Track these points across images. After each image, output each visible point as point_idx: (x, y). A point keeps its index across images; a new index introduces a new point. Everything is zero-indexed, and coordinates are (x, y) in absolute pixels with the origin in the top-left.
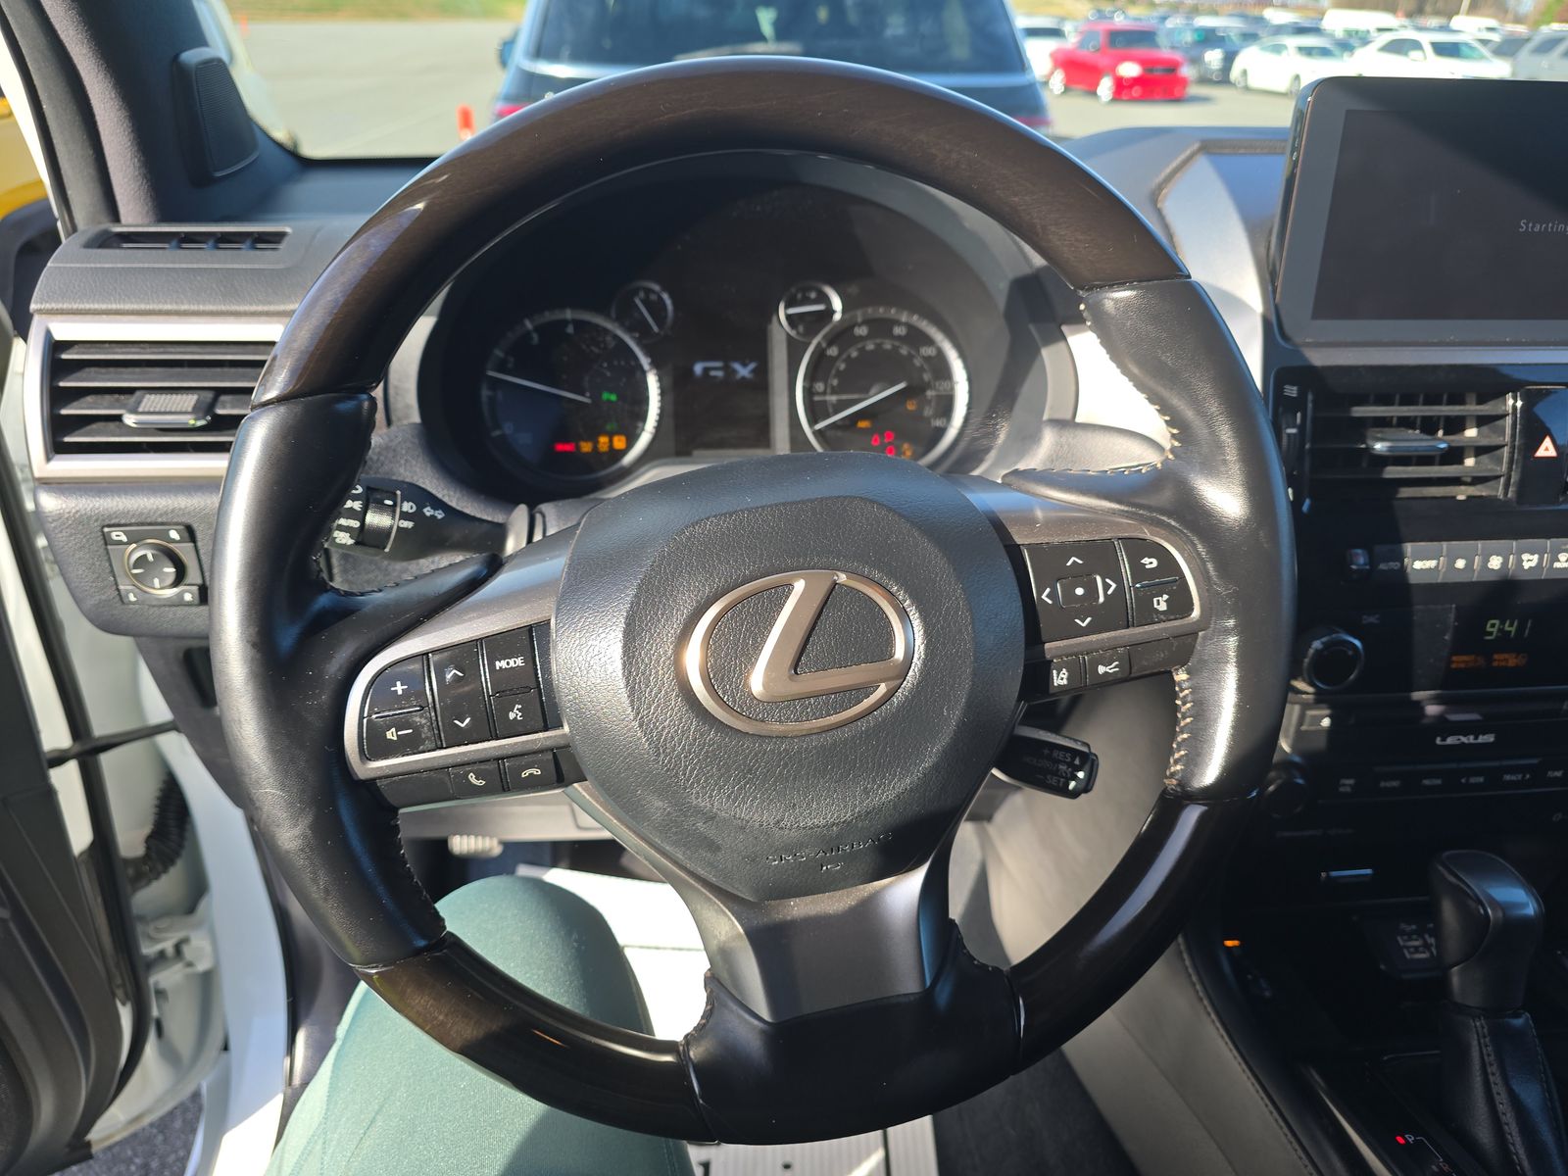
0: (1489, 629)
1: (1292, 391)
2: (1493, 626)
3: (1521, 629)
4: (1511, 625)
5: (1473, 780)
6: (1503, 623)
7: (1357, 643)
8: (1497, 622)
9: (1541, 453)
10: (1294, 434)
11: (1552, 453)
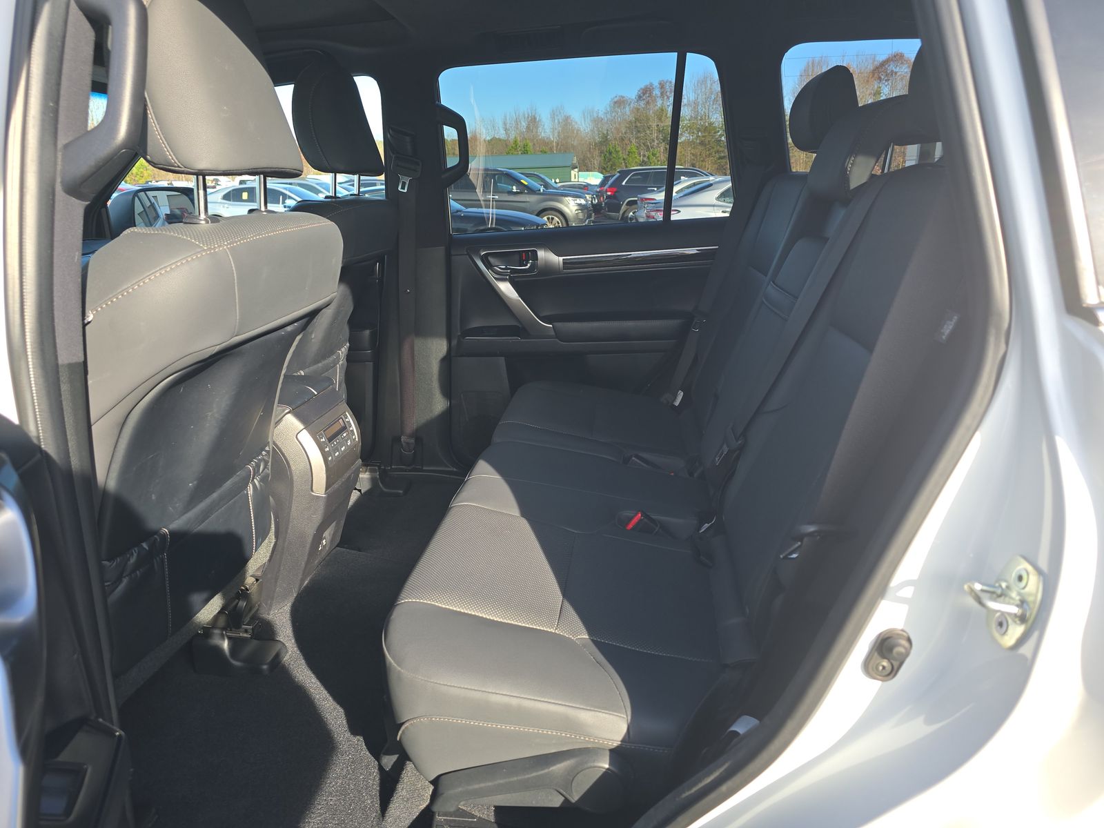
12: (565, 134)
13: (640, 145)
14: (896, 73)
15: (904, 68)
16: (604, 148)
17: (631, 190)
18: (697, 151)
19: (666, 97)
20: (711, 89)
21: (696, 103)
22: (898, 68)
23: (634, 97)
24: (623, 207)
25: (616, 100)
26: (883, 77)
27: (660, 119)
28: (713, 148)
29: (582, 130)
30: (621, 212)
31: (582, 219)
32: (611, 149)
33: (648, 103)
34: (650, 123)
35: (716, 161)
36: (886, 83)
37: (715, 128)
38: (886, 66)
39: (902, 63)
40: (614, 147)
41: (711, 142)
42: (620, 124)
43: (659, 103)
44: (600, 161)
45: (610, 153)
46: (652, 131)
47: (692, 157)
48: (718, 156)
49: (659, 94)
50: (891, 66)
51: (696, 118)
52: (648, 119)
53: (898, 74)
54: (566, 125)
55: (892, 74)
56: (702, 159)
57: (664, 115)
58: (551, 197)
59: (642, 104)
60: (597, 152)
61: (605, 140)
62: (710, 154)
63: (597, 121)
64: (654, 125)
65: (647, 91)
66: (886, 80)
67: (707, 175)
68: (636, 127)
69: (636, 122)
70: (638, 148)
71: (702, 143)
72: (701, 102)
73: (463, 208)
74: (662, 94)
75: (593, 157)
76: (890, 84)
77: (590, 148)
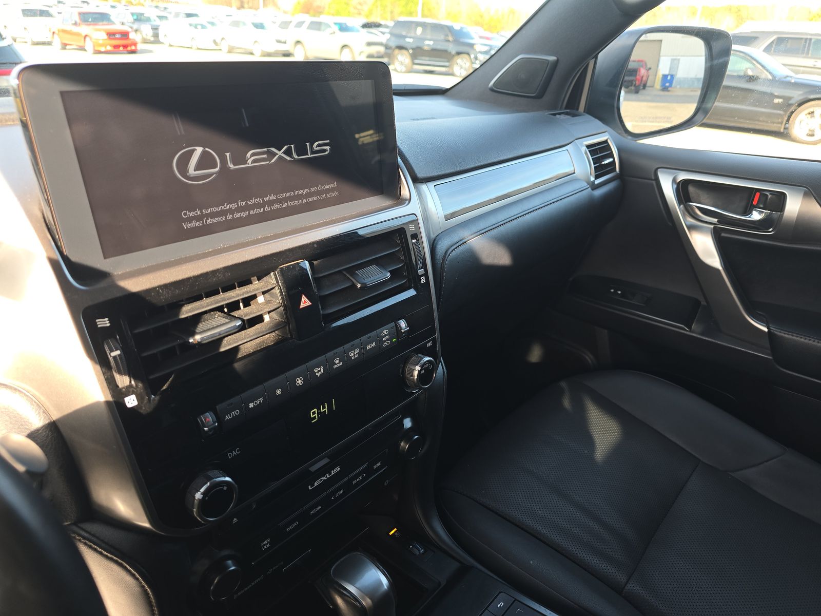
0: (312, 416)
1: (104, 323)
2: (314, 413)
3: (330, 408)
4: (324, 408)
5: (337, 495)
6: (319, 409)
7: (228, 479)
8: (316, 410)
9: (302, 305)
10: (119, 355)
11: (309, 303)
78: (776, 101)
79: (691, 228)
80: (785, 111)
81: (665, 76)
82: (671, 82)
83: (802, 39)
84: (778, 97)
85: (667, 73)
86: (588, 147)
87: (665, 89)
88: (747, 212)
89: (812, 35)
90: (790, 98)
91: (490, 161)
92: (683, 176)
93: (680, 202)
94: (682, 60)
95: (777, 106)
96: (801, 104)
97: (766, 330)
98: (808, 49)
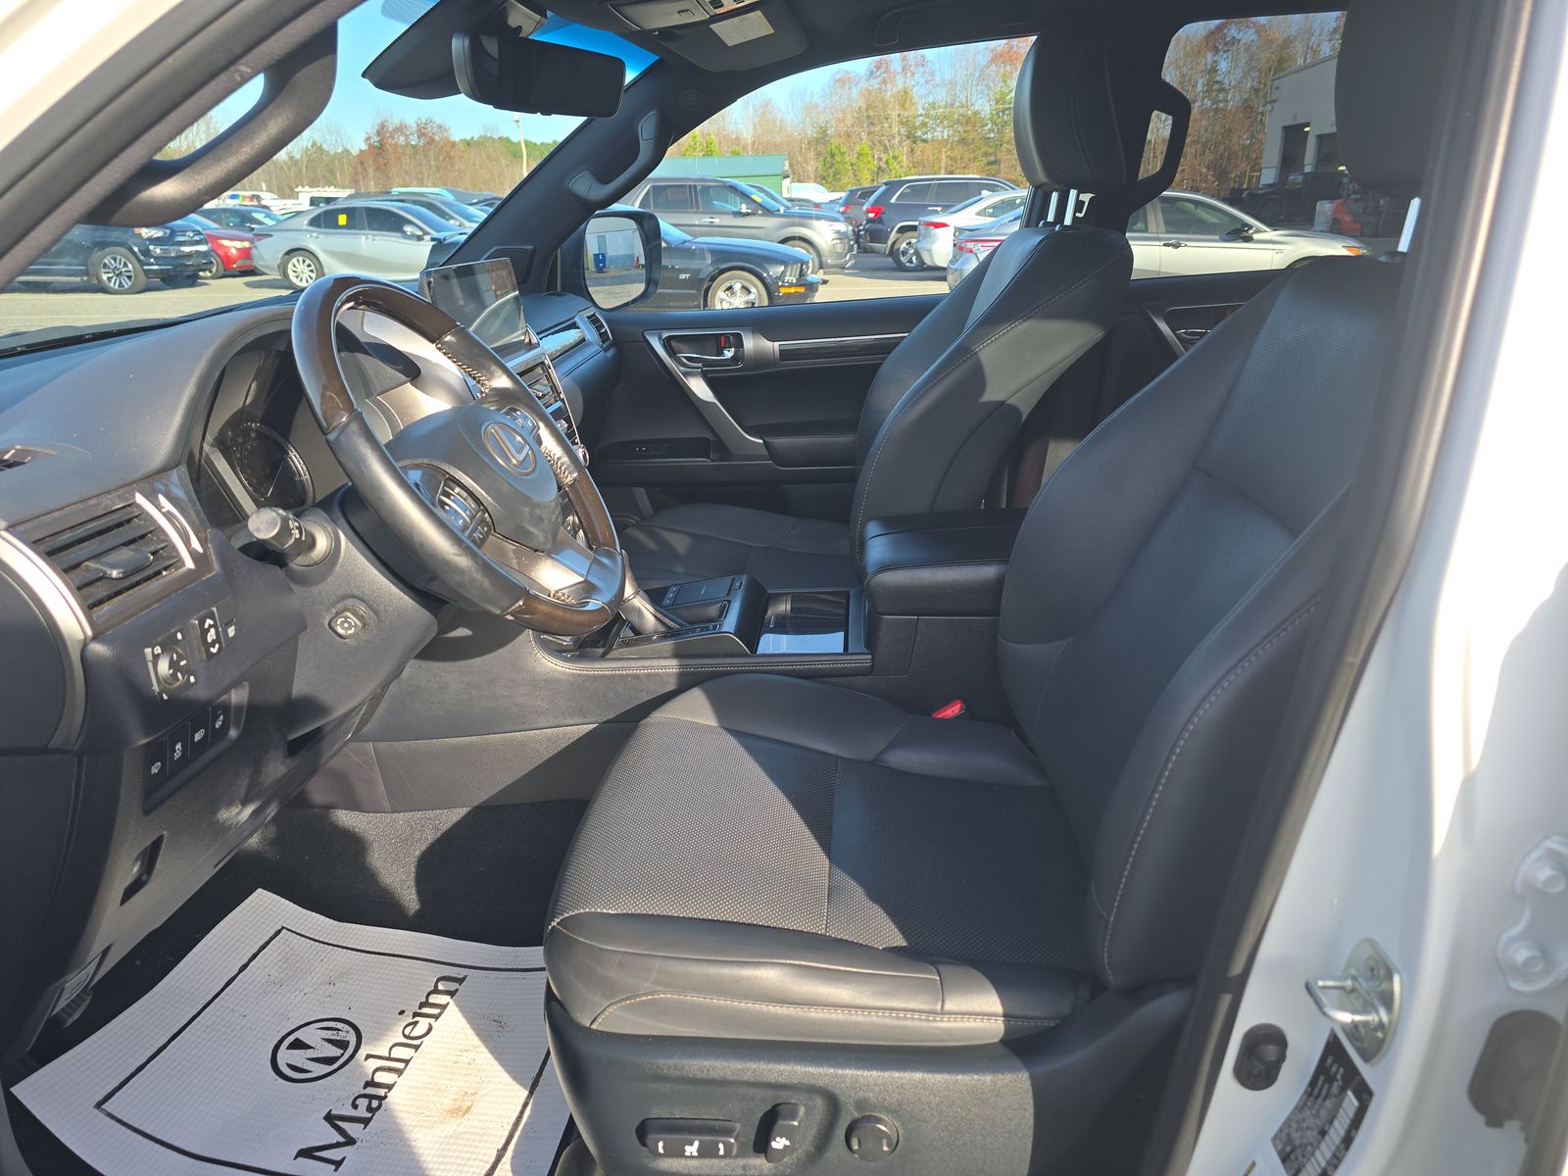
12: (765, 127)
13: (874, 144)
14: (1239, 41)
15: (1249, 33)
16: (821, 148)
17: (903, 209)
18: (957, 152)
19: (909, 74)
20: (973, 61)
21: (953, 83)
22: (1241, 34)
23: (863, 73)
24: (892, 236)
25: (838, 77)
26: (1220, 47)
27: (903, 106)
28: (980, 148)
29: (789, 120)
30: (890, 243)
31: (840, 254)
32: (834, 149)
33: (884, 82)
34: (889, 112)
35: (983, 168)
36: (1225, 56)
37: (982, 119)
38: (1225, 31)
39: (1248, 26)
40: (838, 147)
41: (976, 141)
42: (843, 112)
43: (900, 82)
44: (817, 168)
45: (833, 156)
46: (891, 123)
47: (950, 162)
48: (985, 161)
49: (899, 69)
50: (1233, 31)
51: (952, 105)
52: (885, 106)
53: (1242, 42)
54: (764, 113)
55: (1233, 43)
56: (963, 165)
57: (908, 100)
58: (797, 220)
59: (875, 83)
60: (812, 154)
61: (822, 138)
62: (975, 158)
63: (810, 108)
64: (894, 115)
65: (881, 64)
66: (1225, 52)
67: (1013, 189)
68: (868, 117)
69: (867, 110)
70: (872, 148)
71: (963, 142)
72: (960, 81)
73: (689, 238)
74: (904, 69)
75: (806, 161)
76: (1230, 57)
77: (801, 148)
78: (683, 276)
79: (686, 374)
80: (699, 290)
81: (596, 256)
82: (603, 261)
83: (685, 186)
84: (684, 271)
85: (597, 252)
86: (588, 318)
87: (600, 270)
88: (720, 353)
89: (694, 180)
90: (699, 271)
91: (546, 327)
92: (665, 335)
93: (670, 356)
94: (607, 235)
95: (685, 284)
96: (713, 279)
97: (761, 441)
98: (697, 200)
